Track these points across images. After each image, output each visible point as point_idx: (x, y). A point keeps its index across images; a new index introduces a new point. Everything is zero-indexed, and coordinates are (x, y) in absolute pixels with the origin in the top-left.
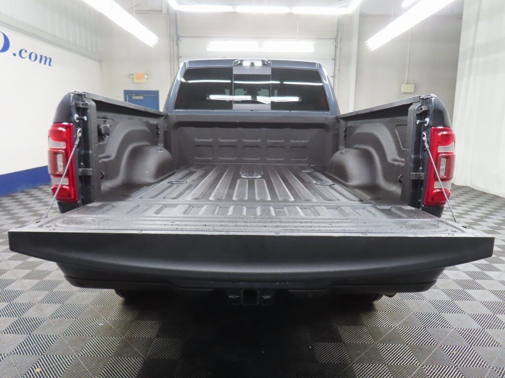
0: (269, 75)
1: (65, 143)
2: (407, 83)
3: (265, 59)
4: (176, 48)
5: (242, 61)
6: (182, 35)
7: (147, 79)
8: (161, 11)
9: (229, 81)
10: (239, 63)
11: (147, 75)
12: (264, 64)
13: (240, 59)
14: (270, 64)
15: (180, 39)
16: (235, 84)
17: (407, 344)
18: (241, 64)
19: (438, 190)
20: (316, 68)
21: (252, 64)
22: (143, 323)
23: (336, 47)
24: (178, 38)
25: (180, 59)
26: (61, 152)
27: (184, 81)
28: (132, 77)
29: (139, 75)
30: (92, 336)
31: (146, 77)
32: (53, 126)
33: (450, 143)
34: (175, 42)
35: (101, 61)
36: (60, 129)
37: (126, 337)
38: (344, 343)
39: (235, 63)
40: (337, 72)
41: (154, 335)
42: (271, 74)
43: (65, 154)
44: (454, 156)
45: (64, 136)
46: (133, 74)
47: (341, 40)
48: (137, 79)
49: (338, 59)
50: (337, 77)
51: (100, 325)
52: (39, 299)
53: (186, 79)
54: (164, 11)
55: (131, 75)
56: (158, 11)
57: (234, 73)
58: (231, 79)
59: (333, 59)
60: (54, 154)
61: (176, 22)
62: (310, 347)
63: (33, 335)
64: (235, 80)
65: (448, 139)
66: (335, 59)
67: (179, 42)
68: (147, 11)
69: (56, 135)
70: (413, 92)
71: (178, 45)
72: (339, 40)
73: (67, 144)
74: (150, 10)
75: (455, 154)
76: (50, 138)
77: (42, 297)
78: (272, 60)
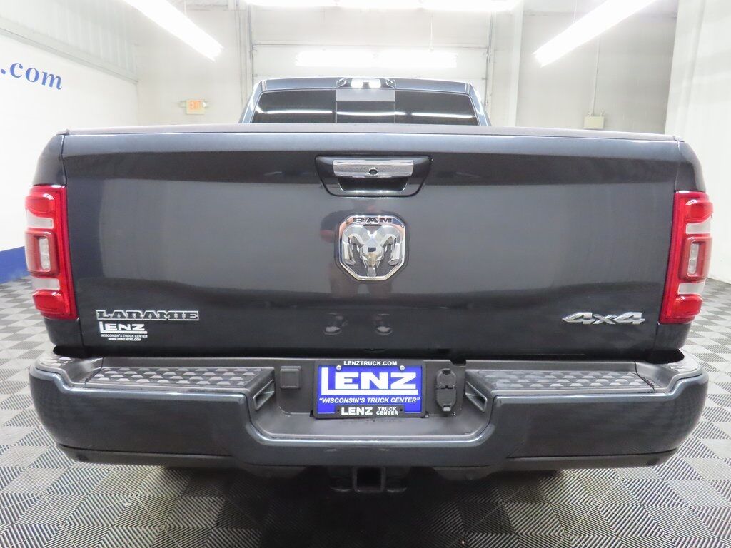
0: (393, 102)
1: (52, 220)
2: (594, 115)
3: (385, 78)
4: (249, 61)
5: (350, 80)
6: (258, 42)
7: (205, 108)
8: (227, 6)
9: (330, 112)
10: (345, 83)
11: (206, 102)
12: (385, 85)
13: (347, 77)
14: (393, 85)
15: (255, 48)
16: (338, 116)
17: (618, 535)
18: (348, 85)
19: (684, 298)
20: (466, 91)
21: (366, 85)
22: (194, 500)
23: (488, 60)
24: (252, 46)
25: (255, 78)
26: (46, 235)
27: (260, 111)
28: (184, 105)
29: (195, 103)
30: (112, 526)
31: (205, 105)
32: (33, 191)
33: (704, 219)
34: (248, 54)
35: (137, 81)
36: (45, 195)
37: (166, 527)
38: (517, 534)
39: (339, 84)
40: (489, 98)
41: (212, 523)
42: (394, 100)
43: (52, 239)
44: (710, 240)
45: (52, 208)
46: (185, 101)
47: (495, 50)
48: (191, 108)
49: (490, 78)
50: (489, 105)
51: (125, 505)
52: (32, 460)
53: (263, 109)
54: (232, 6)
55: (182, 102)
56: (223, 6)
57: (337, 99)
58: (333, 109)
59: (483, 79)
60: (35, 237)
61: (250, 23)
62: (463, 542)
63: (17, 525)
64: (338, 110)
65: (701, 212)
66: (486, 79)
67: (254, 52)
68: (206, 6)
69: (38, 206)
70: (602, 128)
71: (252, 57)
72: (492, 50)
73: (55, 222)
74: (210, 5)
75: (712, 236)
76: (28, 211)
77: (36, 457)
78: (396, 80)
